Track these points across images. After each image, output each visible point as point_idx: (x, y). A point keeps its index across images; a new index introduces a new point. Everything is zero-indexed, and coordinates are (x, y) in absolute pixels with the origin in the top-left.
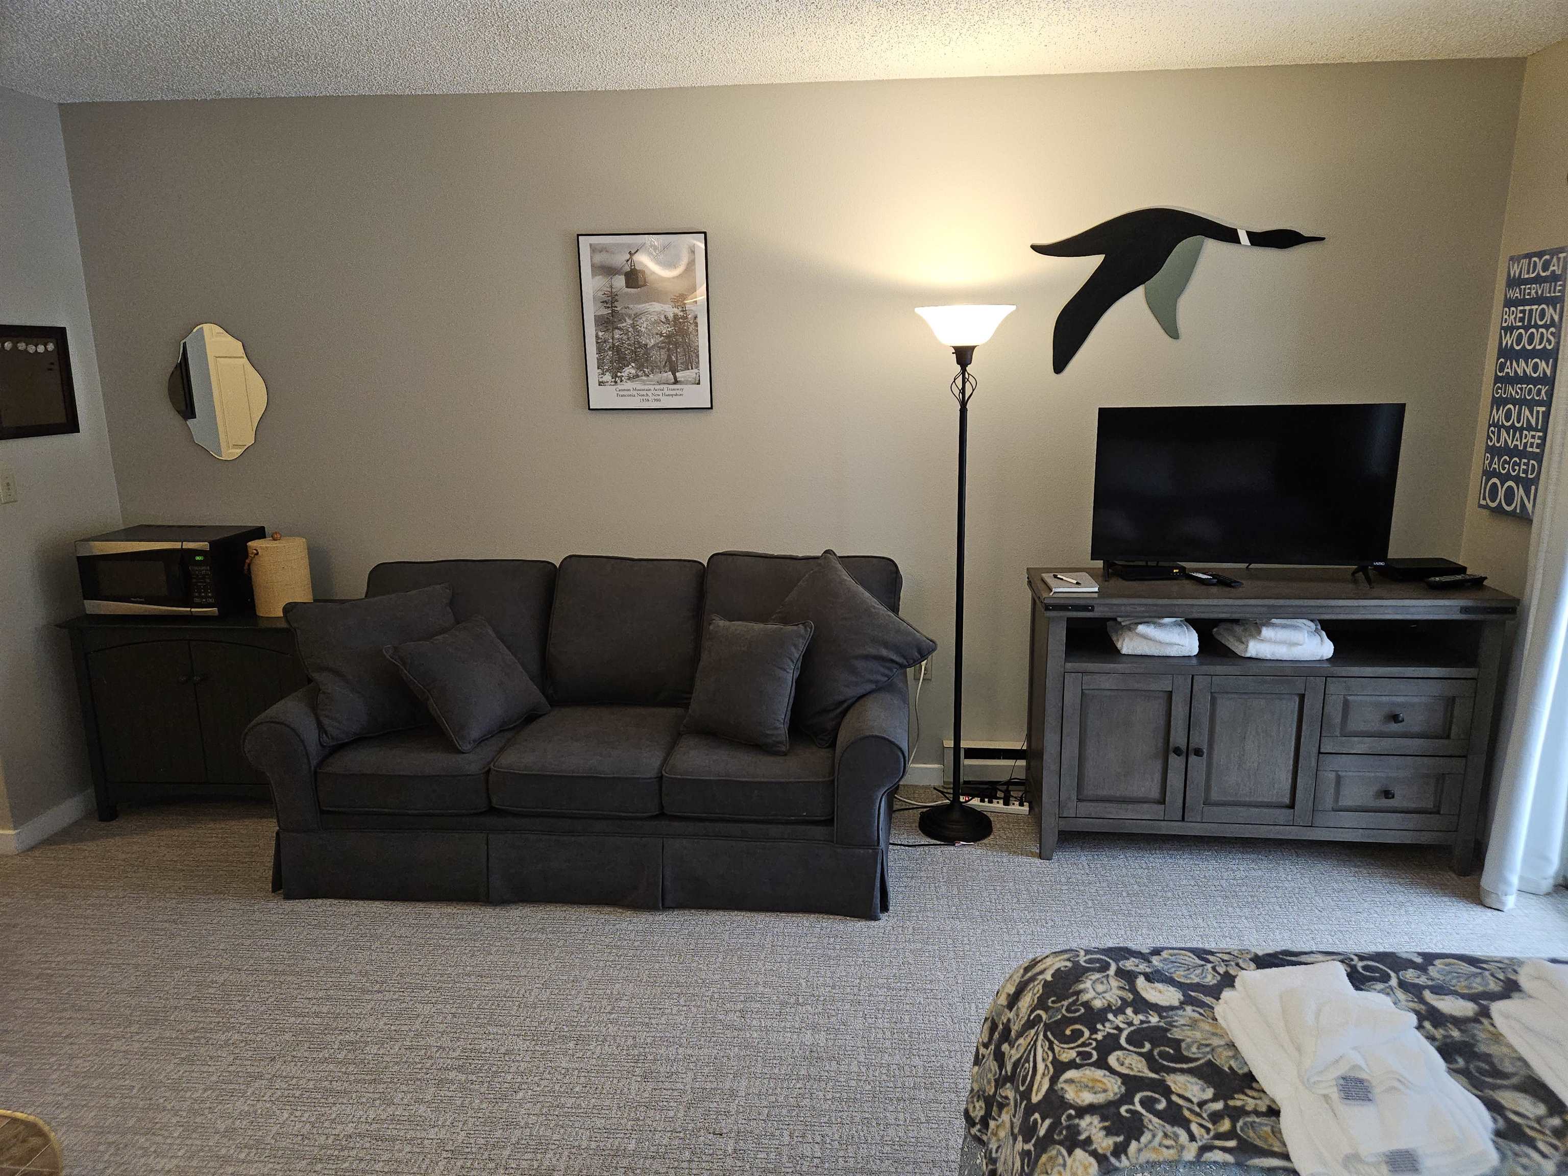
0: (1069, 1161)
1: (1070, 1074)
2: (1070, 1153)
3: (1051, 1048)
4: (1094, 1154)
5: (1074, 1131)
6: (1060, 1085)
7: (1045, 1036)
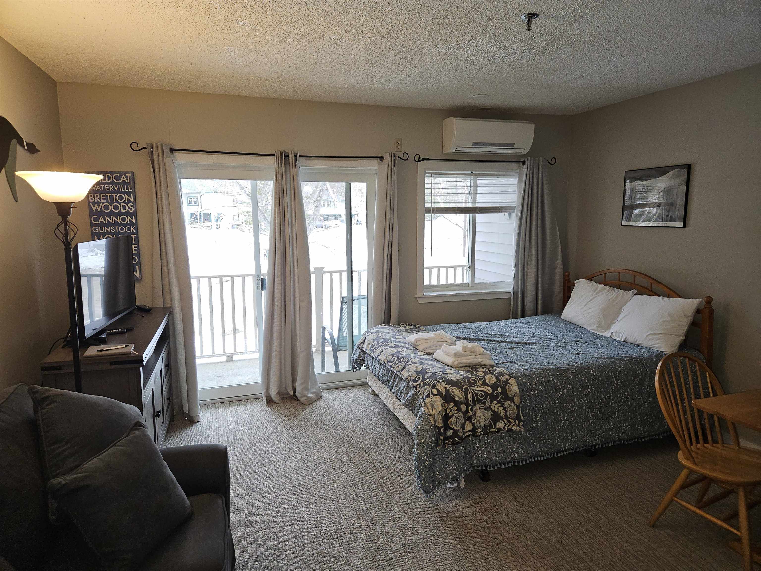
0: (511, 384)
1: (487, 382)
2: (509, 383)
3: (477, 386)
4: (510, 379)
5: (504, 382)
6: (490, 384)
7: (473, 387)
